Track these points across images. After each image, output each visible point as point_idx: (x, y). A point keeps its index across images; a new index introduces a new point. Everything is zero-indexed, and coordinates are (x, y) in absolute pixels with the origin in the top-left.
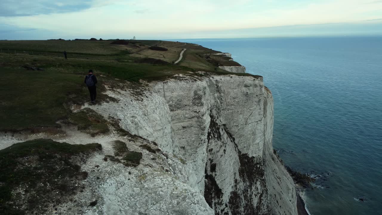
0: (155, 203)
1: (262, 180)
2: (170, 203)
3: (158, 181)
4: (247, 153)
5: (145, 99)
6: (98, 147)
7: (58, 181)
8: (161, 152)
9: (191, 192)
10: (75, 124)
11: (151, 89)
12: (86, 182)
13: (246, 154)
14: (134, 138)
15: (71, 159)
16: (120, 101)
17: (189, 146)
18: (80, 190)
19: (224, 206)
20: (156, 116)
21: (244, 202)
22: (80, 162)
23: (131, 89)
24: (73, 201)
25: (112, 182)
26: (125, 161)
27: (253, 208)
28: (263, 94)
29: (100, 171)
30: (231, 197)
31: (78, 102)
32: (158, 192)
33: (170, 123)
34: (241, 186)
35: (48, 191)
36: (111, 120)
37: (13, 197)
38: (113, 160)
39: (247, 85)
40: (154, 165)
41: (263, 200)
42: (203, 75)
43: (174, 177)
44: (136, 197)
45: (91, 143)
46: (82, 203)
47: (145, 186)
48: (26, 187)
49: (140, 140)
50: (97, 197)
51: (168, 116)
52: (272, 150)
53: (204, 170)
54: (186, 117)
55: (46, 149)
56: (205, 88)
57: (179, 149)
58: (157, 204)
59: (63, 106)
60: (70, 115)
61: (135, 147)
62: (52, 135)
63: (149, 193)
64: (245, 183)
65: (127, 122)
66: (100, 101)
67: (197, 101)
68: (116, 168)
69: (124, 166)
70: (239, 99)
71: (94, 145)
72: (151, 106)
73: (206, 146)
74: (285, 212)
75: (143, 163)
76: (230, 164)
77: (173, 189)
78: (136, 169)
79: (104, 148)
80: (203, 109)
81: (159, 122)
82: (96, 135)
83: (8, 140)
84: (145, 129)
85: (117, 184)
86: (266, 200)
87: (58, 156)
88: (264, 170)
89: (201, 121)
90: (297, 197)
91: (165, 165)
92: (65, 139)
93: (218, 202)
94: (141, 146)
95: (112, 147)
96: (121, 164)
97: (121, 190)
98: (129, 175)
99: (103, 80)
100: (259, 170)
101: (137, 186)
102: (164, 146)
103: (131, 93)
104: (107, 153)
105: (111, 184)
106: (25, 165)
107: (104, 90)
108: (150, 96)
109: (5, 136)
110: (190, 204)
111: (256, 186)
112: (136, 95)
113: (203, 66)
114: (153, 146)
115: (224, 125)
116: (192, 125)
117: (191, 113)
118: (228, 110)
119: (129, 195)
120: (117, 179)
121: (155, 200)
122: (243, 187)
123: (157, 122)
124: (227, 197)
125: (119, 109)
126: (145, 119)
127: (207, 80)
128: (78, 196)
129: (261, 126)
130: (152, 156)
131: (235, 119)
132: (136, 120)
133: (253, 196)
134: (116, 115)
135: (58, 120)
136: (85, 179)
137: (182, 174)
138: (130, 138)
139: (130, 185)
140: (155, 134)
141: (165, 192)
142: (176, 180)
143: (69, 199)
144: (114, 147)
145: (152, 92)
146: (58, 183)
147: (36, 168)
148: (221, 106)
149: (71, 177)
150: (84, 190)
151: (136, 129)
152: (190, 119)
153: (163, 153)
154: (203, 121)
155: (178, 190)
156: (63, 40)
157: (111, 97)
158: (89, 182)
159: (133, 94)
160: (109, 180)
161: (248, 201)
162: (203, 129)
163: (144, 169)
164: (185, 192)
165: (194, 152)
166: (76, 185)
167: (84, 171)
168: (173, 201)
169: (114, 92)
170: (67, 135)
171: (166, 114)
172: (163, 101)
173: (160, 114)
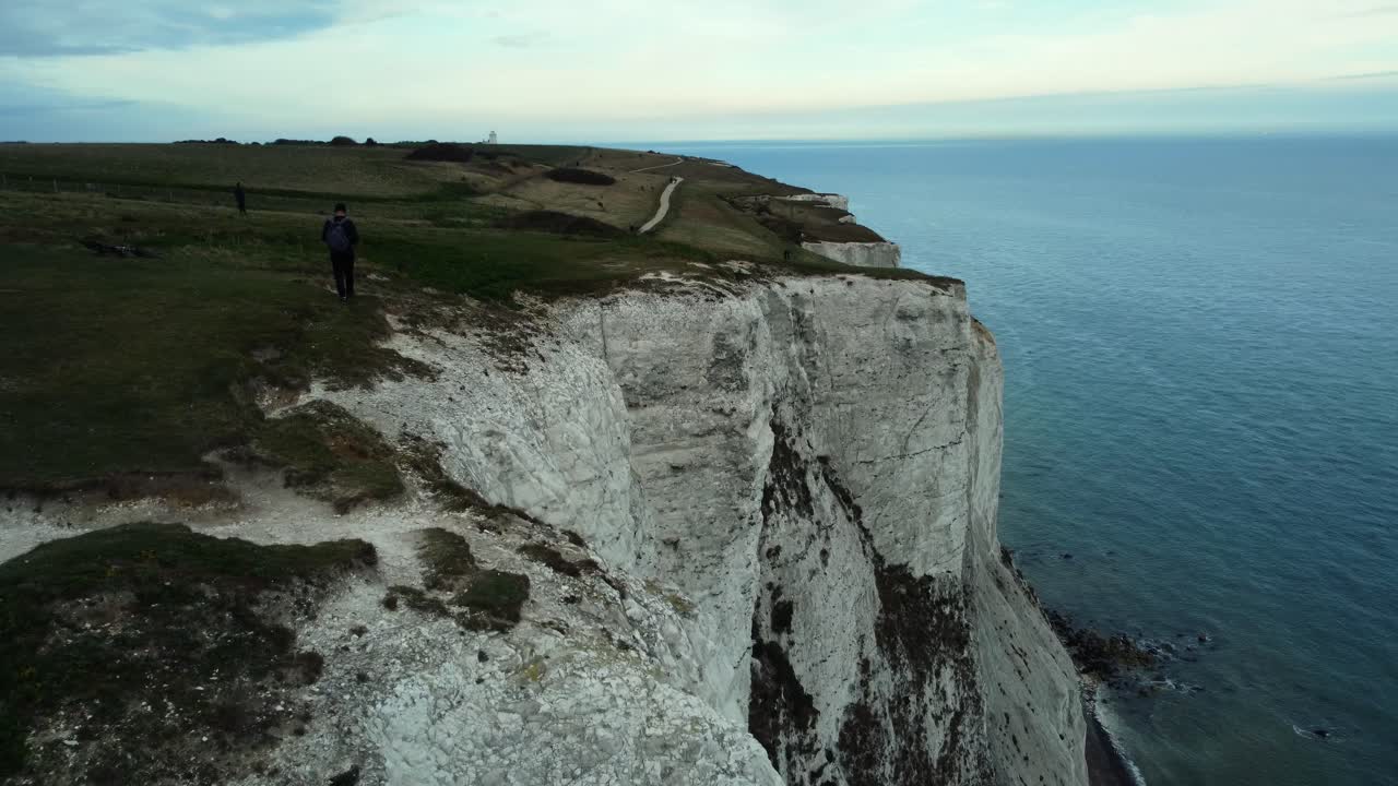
0: (578, 772)
1: (962, 661)
2: (638, 772)
3: (590, 687)
4: (906, 565)
5: (534, 366)
6: (362, 556)
7: (207, 691)
8: (601, 573)
9: (715, 730)
10: (272, 465)
11: (556, 328)
12: (313, 693)
13: (902, 567)
14: (499, 516)
15: (257, 603)
16: (443, 376)
17: (694, 539)
18: (293, 728)
19: (821, 758)
20: (577, 429)
21: (893, 744)
22: (294, 614)
23: (485, 330)
24: (266, 773)
25: (416, 691)
26: (465, 609)
27: (927, 766)
28: (966, 346)
29: (368, 649)
30: (847, 725)
31: (287, 378)
32: (589, 731)
33: (626, 455)
34: (885, 683)
35: (171, 734)
36: (411, 447)
37: (34, 758)
38: (420, 608)
39: (908, 313)
40: (574, 622)
41: (964, 736)
42: (746, 277)
43: (651, 672)
44: (508, 749)
45: (336, 538)
46: (299, 779)
47: (539, 706)
48: (83, 716)
49: (520, 525)
50: (357, 753)
51: (619, 430)
52: (995, 553)
53: (750, 626)
54: (686, 432)
55: (165, 564)
56: (754, 324)
57: (659, 550)
58: (586, 775)
59: (231, 396)
60: (258, 429)
61: (501, 553)
62: (188, 505)
63: (557, 735)
64: (898, 675)
65: (471, 454)
66: (369, 375)
67: (726, 373)
68: (430, 637)
69: (461, 629)
70: (880, 363)
71: (345, 547)
72: (557, 394)
73: (757, 539)
74: (1041, 779)
75: (531, 616)
76: (844, 604)
77: (648, 719)
78: (506, 641)
79: (385, 560)
80: (748, 401)
81: (587, 453)
82: (355, 506)
83: (18, 524)
84: (534, 480)
85: (437, 699)
86: (976, 736)
87: (210, 593)
88: (967, 626)
89: (741, 445)
90: (1085, 724)
91: (615, 621)
92: (238, 523)
93: (801, 742)
94: (523, 549)
95: (416, 552)
96: (449, 619)
97: (451, 723)
98: (481, 665)
99: (381, 296)
100: (951, 625)
101: (510, 707)
102: (603, 543)
103: (485, 344)
104: (394, 579)
105: (412, 699)
106: (81, 631)
107: (385, 332)
108: (553, 355)
109: (10, 510)
110: (711, 774)
111: (938, 686)
112: (501, 351)
113: (747, 243)
114: (567, 550)
115: (823, 460)
116: (705, 461)
117: (704, 416)
118: (838, 406)
119: (481, 741)
120: (436, 681)
121: (579, 759)
122: (892, 687)
123: (578, 451)
124: (833, 726)
125: (439, 406)
126: (535, 441)
127: (762, 293)
128: (285, 751)
129: (957, 465)
130: (566, 588)
131: (865, 437)
132: (502, 445)
133: (929, 721)
134: (429, 426)
135: (211, 447)
136: (312, 681)
137: (678, 657)
138: (482, 518)
139: (483, 702)
140: (574, 498)
141: (618, 729)
142: (658, 685)
143: (248, 763)
144: (422, 552)
145: (561, 339)
146: (210, 701)
147: (123, 642)
148: (813, 388)
149: (258, 674)
150: (307, 727)
151: (503, 478)
152: (699, 439)
153: (607, 576)
154: (745, 446)
155: (666, 723)
156: (230, 142)
157: (409, 360)
158: (329, 694)
159: (490, 349)
160: (406, 685)
161: (910, 740)
162: (747, 476)
163: (536, 641)
164: (693, 729)
165: (714, 561)
166: (279, 708)
167: (307, 648)
168: (647, 763)
169: (421, 341)
170: (242, 507)
171: (613, 420)
172: (602, 374)
173: (590, 420)
